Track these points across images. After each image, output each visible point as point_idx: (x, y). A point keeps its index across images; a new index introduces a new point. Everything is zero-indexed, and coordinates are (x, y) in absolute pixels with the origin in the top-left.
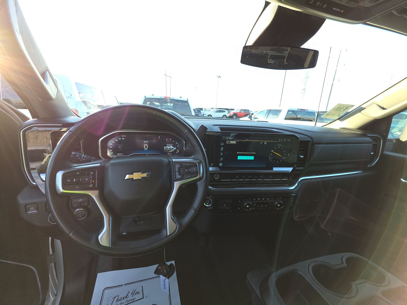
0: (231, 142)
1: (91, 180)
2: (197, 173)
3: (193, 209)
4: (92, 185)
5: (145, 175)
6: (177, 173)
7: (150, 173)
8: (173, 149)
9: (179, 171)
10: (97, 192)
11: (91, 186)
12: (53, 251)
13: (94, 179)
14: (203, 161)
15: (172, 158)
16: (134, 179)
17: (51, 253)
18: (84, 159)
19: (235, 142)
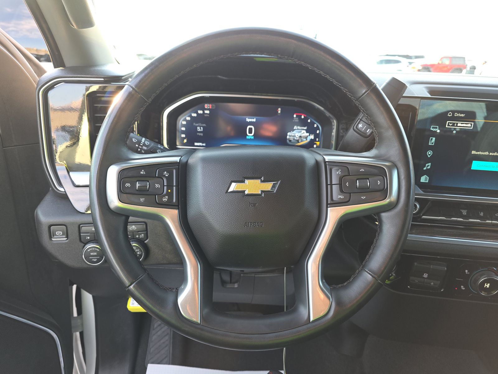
0: (459, 125)
1: (165, 187)
2: (384, 192)
3: (367, 272)
4: (167, 197)
5: (268, 186)
6: (335, 188)
7: (279, 182)
8: (306, 138)
9: (340, 184)
10: (175, 212)
11: (165, 199)
12: (80, 312)
13: (170, 186)
14: (400, 165)
15: (321, 153)
16: (246, 193)
17: (75, 314)
18: (145, 148)
19: (469, 125)
